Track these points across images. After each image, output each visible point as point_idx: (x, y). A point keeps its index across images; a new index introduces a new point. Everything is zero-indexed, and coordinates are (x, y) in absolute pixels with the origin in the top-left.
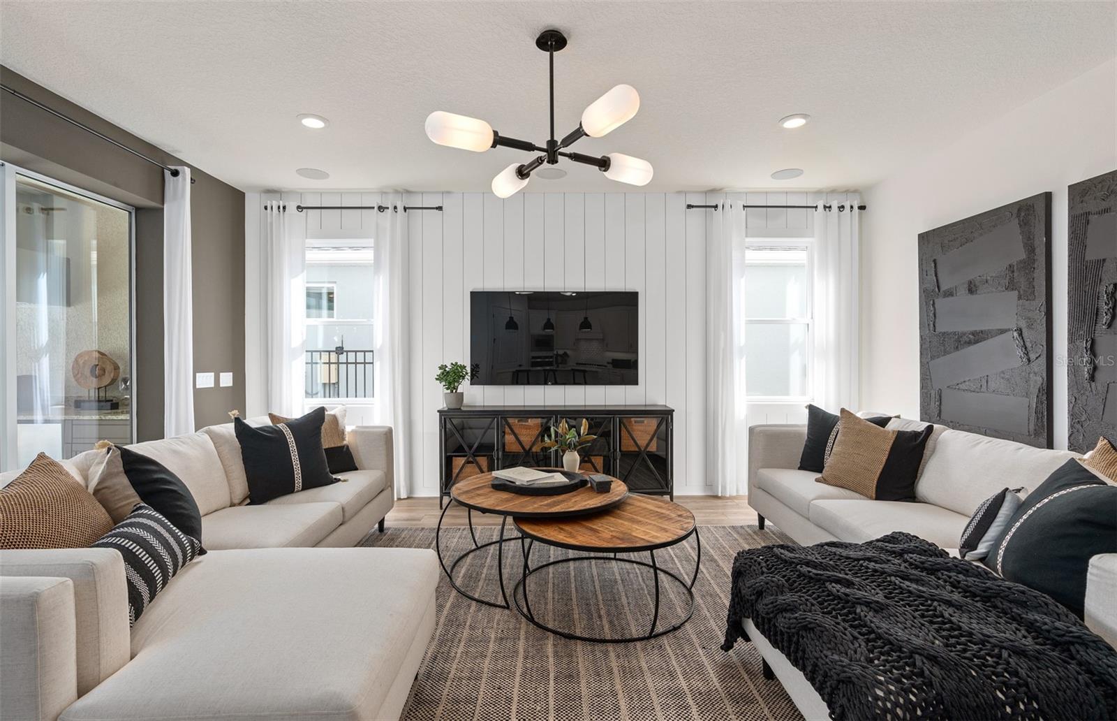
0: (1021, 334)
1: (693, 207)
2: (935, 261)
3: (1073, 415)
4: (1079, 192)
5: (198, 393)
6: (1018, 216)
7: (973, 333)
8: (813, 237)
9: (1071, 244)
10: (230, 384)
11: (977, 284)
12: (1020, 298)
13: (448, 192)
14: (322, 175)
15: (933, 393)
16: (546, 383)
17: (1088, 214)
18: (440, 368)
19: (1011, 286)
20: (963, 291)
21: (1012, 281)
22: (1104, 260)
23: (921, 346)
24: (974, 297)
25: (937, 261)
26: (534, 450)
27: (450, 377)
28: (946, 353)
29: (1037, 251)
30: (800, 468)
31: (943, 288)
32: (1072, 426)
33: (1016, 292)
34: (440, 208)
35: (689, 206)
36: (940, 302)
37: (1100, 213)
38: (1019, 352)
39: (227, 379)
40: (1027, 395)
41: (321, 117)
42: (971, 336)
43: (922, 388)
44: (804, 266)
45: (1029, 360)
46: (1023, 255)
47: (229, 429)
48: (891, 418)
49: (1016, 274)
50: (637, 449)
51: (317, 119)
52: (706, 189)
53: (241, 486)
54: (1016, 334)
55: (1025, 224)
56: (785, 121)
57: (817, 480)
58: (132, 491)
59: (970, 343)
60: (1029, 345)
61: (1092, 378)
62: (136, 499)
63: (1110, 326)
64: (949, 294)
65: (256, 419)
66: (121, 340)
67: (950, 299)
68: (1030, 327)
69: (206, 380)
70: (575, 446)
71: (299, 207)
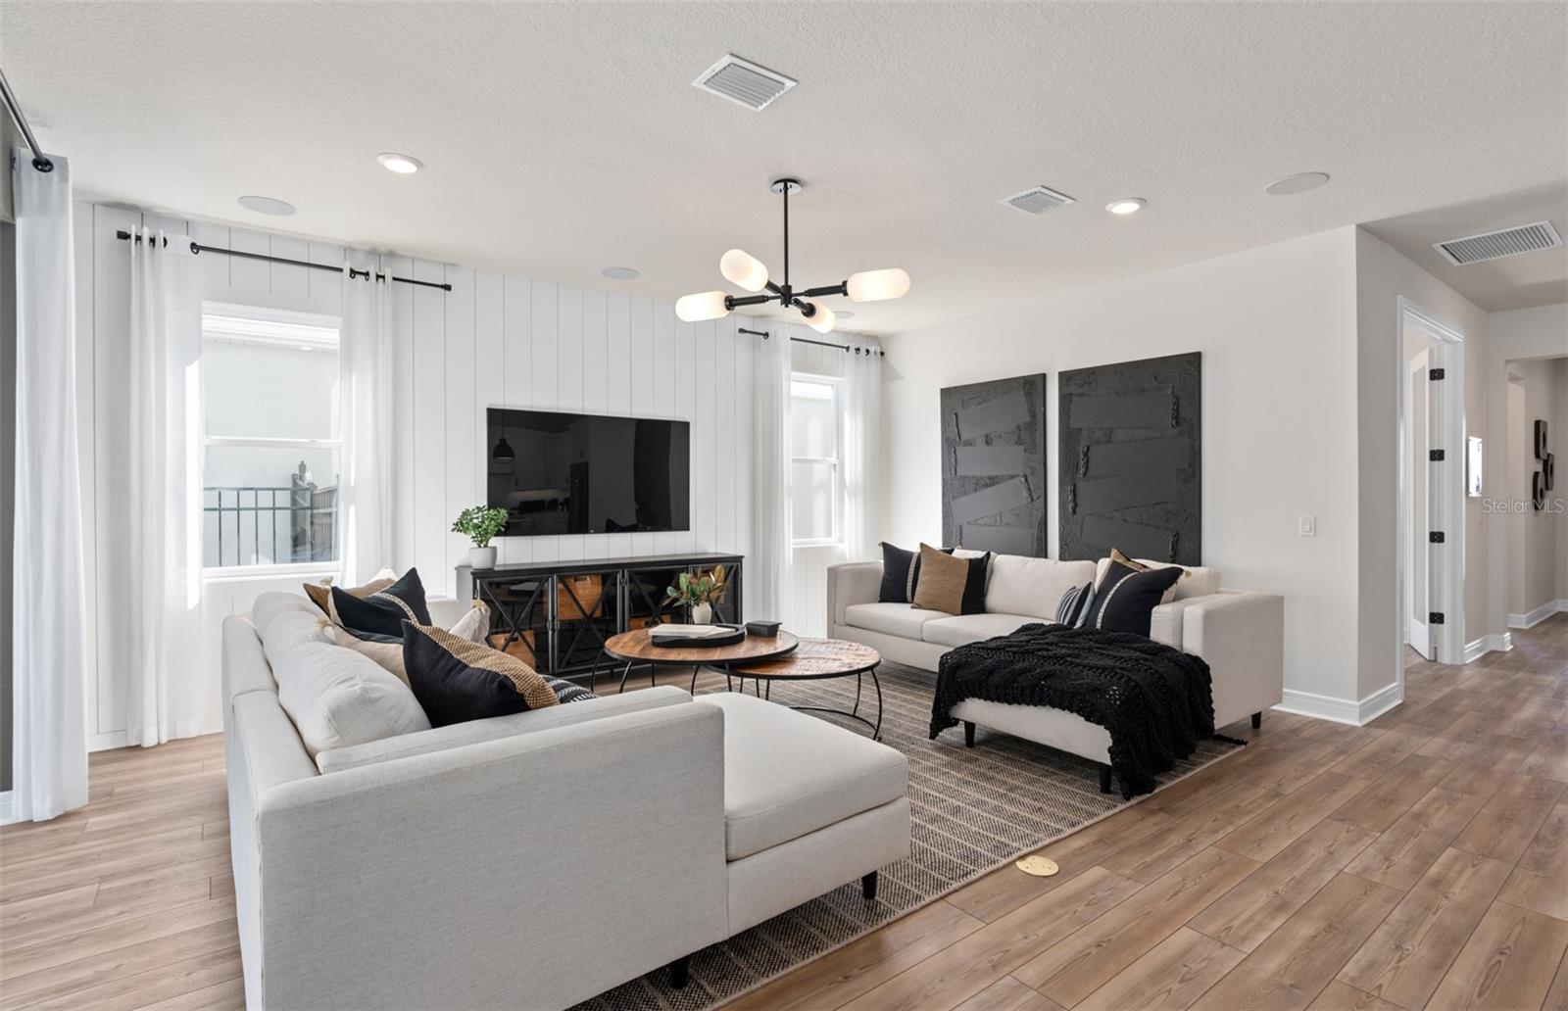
0: (1026, 480)
1: (745, 331)
2: (956, 414)
3: (1062, 539)
4: (1065, 377)
6: (1024, 388)
7: (990, 478)
8: (843, 376)
9: (1060, 415)
11: (992, 436)
12: (1025, 451)
13: (454, 265)
14: (286, 209)
15: (954, 528)
17: (1071, 395)
19: (1019, 442)
20: (981, 441)
21: (1020, 436)
22: (1081, 429)
23: (943, 487)
24: (989, 447)
26: (595, 616)
28: (966, 493)
29: (1038, 417)
30: (881, 601)
31: (964, 438)
32: (1061, 548)
33: (1023, 447)
34: (447, 288)
36: (961, 451)
37: (1077, 395)
38: (1025, 494)
40: (1031, 527)
41: (415, 159)
42: (988, 481)
43: (944, 524)
44: (829, 402)
45: (1032, 499)
46: (1028, 419)
49: (1022, 432)
51: (412, 162)
52: (754, 314)
54: (1023, 480)
55: (1029, 395)
57: (912, 607)
59: (986, 486)
60: (1032, 488)
61: (1074, 512)
63: (1085, 475)
64: (969, 443)
67: (970, 448)
68: (1032, 473)
71: (193, 245)
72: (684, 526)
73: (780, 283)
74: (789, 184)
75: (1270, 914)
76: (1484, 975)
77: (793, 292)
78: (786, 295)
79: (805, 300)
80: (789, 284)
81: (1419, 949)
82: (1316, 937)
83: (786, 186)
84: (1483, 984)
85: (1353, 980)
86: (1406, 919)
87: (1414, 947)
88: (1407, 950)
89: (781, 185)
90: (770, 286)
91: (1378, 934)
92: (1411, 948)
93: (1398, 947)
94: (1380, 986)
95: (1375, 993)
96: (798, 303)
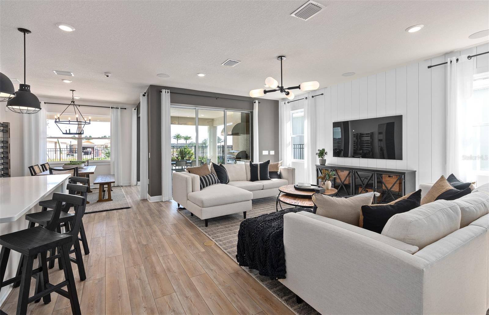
13: (326, 88)
34: (322, 94)
39: (272, 153)
53: (249, 178)
56: (409, 30)
65: (255, 163)
72: (400, 158)
73: (280, 86)
75: (168, 267)
76: (120, 286)
77: (284, 88)
78: (282, 89)
79: (286, 90)
80: (283, 86)
81: (136, 282)
82: (155, 269)
84: (119, 283)
85: (140, 266)
86: (146, 289)
87: (138, 282)
88: (138, 280)
89: (281, 57)
90: (278, 87)
91: (147, 279)
92: (138, 281)
93: (140, 279)
94: (135, 268)
95: (135, 266)
96: (285, 91)
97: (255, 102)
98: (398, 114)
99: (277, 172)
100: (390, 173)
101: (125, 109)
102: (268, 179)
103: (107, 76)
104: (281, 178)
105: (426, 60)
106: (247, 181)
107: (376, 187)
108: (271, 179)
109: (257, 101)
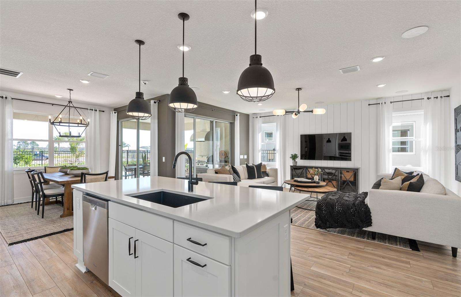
5: (240, 159)
10: (246, 158)
16: (322, 160)
18: (291, 155)
25: (457, 119)
27: (294, 157)
35: (369, 105)
39: (246, 157)
47: (245, 166)
48: (414, 172)
50: (346, 180)
53: (247, 176)
58: (232, 171)
62: (233, 172)
65: (250, 164)
66: (228, 149)
69: (242, 157)
70: (317, 174)
72: (350, 160)
74: (299, 89)
83: (299, 90)
97: (237, 115)
98: (349, 131)
99: (266, 171)
100: (348, 170)
101: (103, 111)
102: (263, 178)
103: (145, 84)
104: (269, 176)
105: (366, 100)
106: (245, 179)
107: (339, 179)
108: (265, 177)
109: (239, 115)
